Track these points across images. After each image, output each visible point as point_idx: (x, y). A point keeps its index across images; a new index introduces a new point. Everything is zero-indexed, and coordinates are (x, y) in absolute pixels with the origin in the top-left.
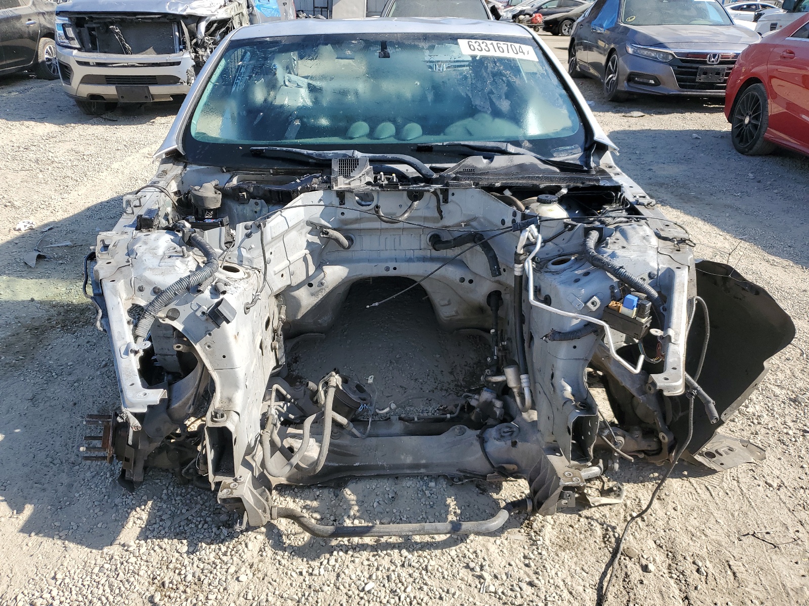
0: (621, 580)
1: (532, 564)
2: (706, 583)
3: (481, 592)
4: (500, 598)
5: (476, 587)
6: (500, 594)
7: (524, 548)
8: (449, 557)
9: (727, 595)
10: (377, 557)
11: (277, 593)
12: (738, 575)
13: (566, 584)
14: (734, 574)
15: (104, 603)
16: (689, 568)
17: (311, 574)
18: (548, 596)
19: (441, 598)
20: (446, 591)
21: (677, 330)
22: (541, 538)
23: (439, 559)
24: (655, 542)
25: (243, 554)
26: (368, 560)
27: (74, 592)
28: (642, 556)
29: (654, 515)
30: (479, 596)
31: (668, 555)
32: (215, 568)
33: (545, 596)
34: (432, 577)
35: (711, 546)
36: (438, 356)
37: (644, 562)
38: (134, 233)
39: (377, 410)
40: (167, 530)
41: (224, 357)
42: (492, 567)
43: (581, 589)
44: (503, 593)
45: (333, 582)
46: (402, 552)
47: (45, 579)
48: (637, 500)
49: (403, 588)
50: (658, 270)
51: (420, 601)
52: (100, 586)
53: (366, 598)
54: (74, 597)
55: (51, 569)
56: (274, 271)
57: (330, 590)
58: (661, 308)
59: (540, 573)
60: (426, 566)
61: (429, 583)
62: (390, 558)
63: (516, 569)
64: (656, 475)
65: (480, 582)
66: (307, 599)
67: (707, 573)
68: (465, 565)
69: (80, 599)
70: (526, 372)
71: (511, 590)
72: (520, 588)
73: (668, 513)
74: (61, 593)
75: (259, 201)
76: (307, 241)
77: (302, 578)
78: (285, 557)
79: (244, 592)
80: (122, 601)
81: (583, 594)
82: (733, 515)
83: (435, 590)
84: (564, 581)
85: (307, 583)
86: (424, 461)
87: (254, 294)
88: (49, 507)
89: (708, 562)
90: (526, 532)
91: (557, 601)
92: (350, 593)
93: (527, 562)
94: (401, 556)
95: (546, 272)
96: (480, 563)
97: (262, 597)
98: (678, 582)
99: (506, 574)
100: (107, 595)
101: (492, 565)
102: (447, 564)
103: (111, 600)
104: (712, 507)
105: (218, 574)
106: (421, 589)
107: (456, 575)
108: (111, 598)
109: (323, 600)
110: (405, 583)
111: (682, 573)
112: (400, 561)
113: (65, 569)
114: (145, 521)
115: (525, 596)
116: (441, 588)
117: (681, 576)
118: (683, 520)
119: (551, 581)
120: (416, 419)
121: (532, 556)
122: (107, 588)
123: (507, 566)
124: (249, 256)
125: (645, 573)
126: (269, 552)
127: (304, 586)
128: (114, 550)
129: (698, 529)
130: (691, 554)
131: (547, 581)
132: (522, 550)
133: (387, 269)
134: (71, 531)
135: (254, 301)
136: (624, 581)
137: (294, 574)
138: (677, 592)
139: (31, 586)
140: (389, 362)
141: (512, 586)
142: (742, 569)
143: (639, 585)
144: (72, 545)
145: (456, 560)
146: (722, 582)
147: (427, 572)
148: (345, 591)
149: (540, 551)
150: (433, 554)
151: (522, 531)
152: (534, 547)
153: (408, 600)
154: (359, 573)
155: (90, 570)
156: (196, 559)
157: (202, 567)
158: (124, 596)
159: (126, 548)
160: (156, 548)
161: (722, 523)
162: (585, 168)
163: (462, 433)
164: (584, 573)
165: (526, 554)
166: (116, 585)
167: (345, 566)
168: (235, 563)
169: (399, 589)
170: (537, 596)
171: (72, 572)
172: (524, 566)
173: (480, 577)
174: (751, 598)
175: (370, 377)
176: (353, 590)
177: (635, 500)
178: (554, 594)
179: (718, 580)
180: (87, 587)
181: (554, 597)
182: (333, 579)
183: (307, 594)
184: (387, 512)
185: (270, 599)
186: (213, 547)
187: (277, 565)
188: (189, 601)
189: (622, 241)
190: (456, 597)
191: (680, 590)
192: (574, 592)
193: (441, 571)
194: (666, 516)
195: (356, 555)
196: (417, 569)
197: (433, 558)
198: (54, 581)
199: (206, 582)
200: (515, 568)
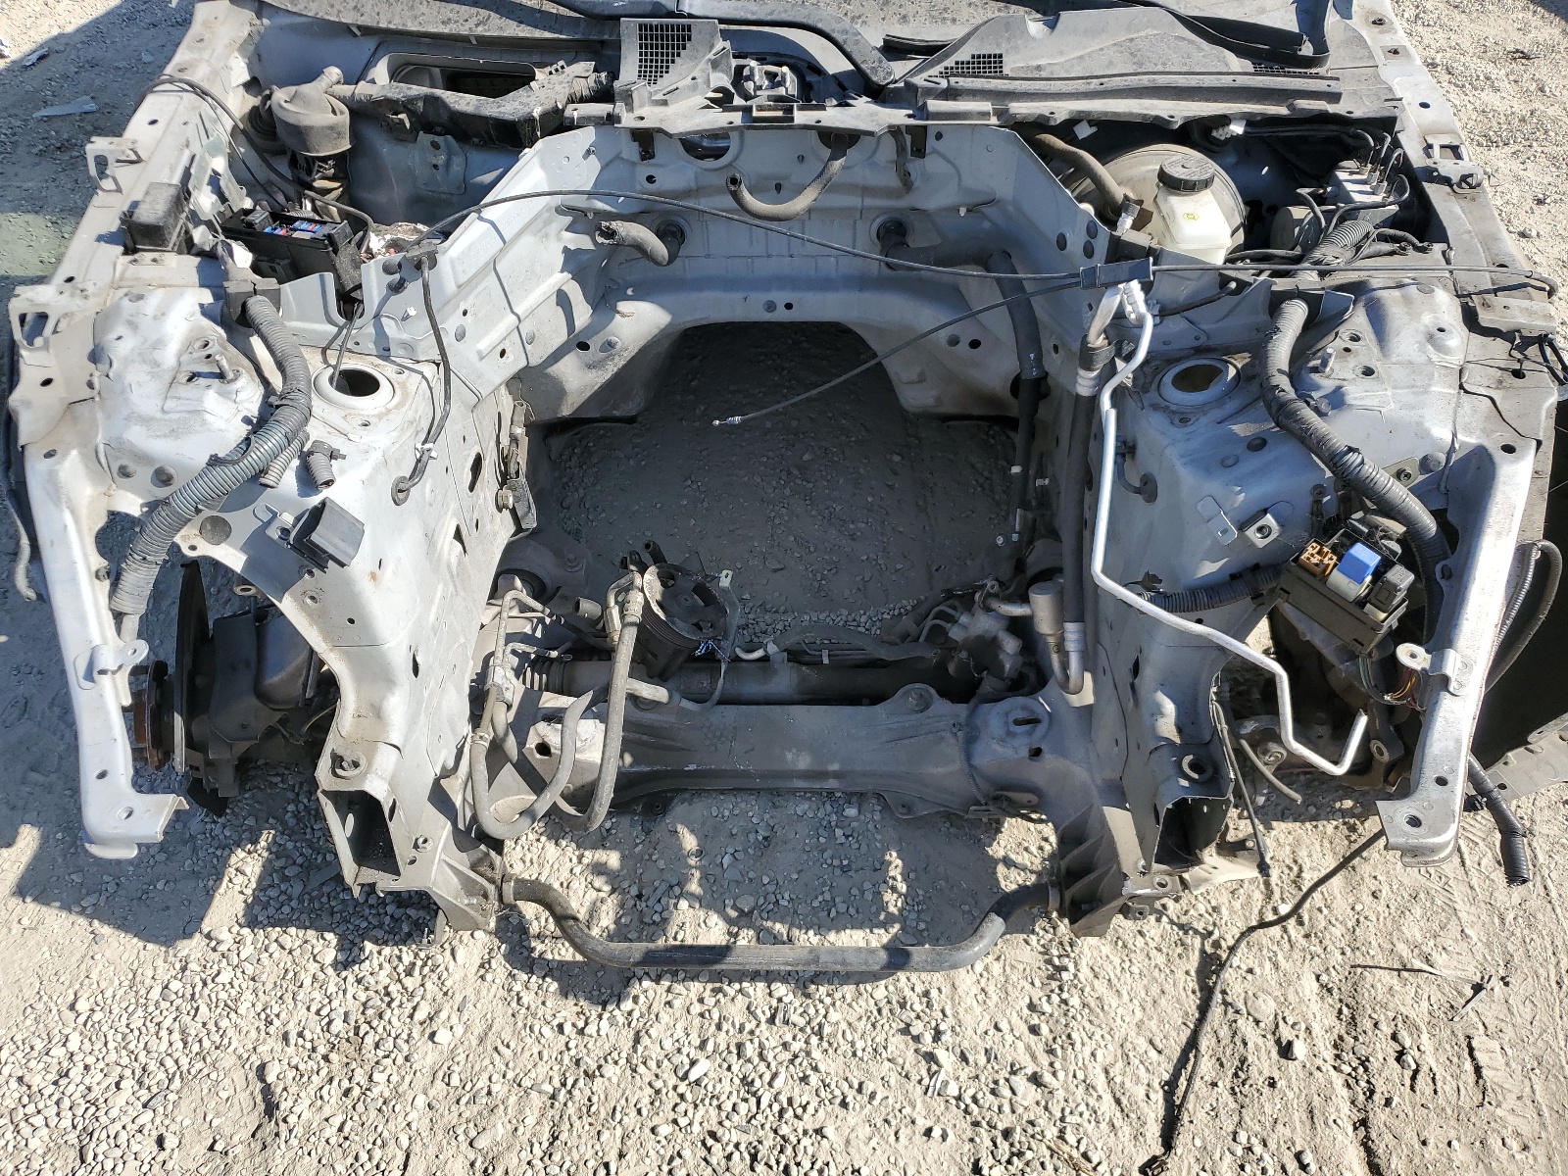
0: (1230, 1073)
1: (1045, 1030)
2: (1412, 1088)
3: (930, 1093)
4: (966, 1111)
5: (920, 1082)
6: (969, 1101)
7: (1032, 984)
8: (872, 1002)
9: (1453, 1122)
10: (720, 995)
11: (510, 1075)
12: (1484, 1072)
13: (1110, 1080)
14: (1478, 1070)
15: (171, 1071)
16: (1381, 1050)
17: (581, 1032)
18: (1068, 1110)
19: (844, 1104)
20: (856, 1086)
21: (1469, 652)
22: (1071, 967)
23: (850, 1005)
24: (1318, 978)
25: (445, 974)
26: (701, 1001)
27: (111, 1045)
28: (1284, 1019)
29: (1325, 911)
30: (924, 1102)
31: (1340, 1012)
32: (389, 1005)
33: (1063, 1110)
34: (830, 1051)
35: (1439, 995)
36: (896, 458)
37: (1286, 1033)
38: (119, 268)
39: (738, 650)
40: (294, 903)
41: (351, 621)
42: (958, 1035)
43: (1141, 1091)
44: (975, 1100)
45: (624, 1055)
46: (773, 987)
47: (54, 1011)
48: (1296, 869)
49: (767, 1077)
50: (1452, 449)
51: (799, 1111)
52: (164, 1033)
53: (689, 1097)
54: (113, 1057)
55: (67, 983)
56: (479, 353)
57: (618, 1072)
58: (1438, 567)
59: (1059, 1052)
60: (820, 1025)
61: (822, 1067)
62: (747, 1000)
63: (1009, 1038)
64: (1348, 804)
65: (929, 1070)
66: (570, 1092)
67: (1418, 1065)
68: (902, 1025)
69: (125, 1061)
70: (1079, 618)
71: (993, 1092)
72: (1012, 1089)
73: (1358, 907)
74: (87, 1046)
75: (439, 139)
76: (566, 250)
77: (563, 1039)
78: (530, 985)
79: (445, 1067)
80: (205, 1072)
81: (1143, 1105)
82: (1502, 920)
83: (833, 1086)
84: (1107, 1072)
85: (573, 1052)
86: (835, 767)
87: (419, 446)
88: (59, 836)
89: (1425, 1037)
90: (1042, 942)
91: (1086, 1124)
92: (658, 1084)
93: (1035, 1021)
94: (770, 995)
95: (1155, 407)
96: (933, 1024)
97: (480, 1085)
98: (1351, 1081)
99: (986, 1051)
100: (176, 1055)
101: (958, 1029)
102: (864, 1019)
103: (185, 1069)
104: (1459, 893)
105: (394, 1021)
106: (804, 1079)
107: (881, 1049)
108: (184, 1061)
109: (602, 1097)
110: (773, 1065)
111: (1364, 1062)
112: (766, 1009)
113: (95, 986)
114: (253, 880)
115: (1020, 1110)
116: (846, 1079)
117: (1361, 1070)
118: (1389, 924)
119: (1080, 1075)
120: (826, 661)
121: (1047, 1008)
122: (176, 1036)
123: (992, 1031)
124: (405, 336)
125: (1283, 1061)
126: (500, 968)
127: (566, 1060)
128: (192, 948)
129: (1416, 951)
130: (1391, 1015)
131: (1071, 1075)
132: (1028, 987)
133: (771, 306)
134: (103, 898)
135: (418, 470)
136: (1236, 1075)
137: (546, 1031)
138: (1346, 1108)
139: (28, 1022)
140: (784, 475)
141: (996, 1082)
142: (1500, 1060)
143: (1266, 1090)
144: (106, 930)
145: (885, 1011)
146: (1447, 1088)
147: (821, 1039)
148: (648, 1077)
149: (1065, 996)
150: (837, 996)
151: (1033, 939)
152: (1054, 985)
153: (776, 1107)
154: (679, 1033)
155: (143, 992)
156: (351, 979)
157: (363, 999)
158: (208, 1060)
159: (213, 943)
160: (274, 947)
161: (1475, 939)
162: (1307, 50)
163: (924, 705)
164: (1153, 1054)
165: (1036, 1001)
166: (193, 1033)
167: (653, 1016)
168: (429, 996)
169: (761, 1077)
170: (1046, 1108)
171: (108, 994)
172: (1027, 1032)
173: (930, 1057)
174: (1504, 1133)
175: (725, 572)
176: (665, 1076)
177: (1290, 869)
178: (1082, 1108)
179: (1439, 1084)
180: (136, 1033)
181: (1081, 1115)
182: (626, 1045)
183: (570, 1082)
184: (751, 880)
185: (495, 1088)
186: (387, 951)
187: (514, 1004)
188: (335, 1083)
189: (1368, 351)
190: (876, 1103)
191: (1353, 1103)
192: (1124, 1101)
193: (849, 1038)
194: (1351, 913)
195: (678, 988)
196: (801, 1030)
197: (838, 1003)
198: (73, 1015)
199: (369, 1040)
200: (1007, 1037)
